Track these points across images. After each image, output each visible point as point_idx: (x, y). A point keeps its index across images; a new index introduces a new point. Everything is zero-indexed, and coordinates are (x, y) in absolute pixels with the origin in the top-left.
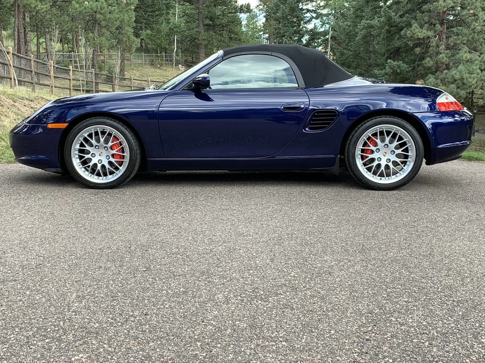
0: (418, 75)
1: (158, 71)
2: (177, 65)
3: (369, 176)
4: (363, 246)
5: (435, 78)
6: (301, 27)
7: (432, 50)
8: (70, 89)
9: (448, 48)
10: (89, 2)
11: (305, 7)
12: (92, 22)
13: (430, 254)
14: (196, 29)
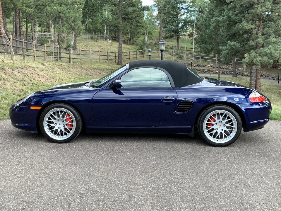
0: (245, 50)
1: (96, 43)
2: (107, 39)
3: (211, 139)
4: (204, 195)
5: (255, 53)
6: (178, 18)
7: (254, 36)
8: (45, 57)
9: (263, 34)
10: (56, 7)
11: (181, 6)
12: (58, 18)
13: (241, 203)
14: (118, 21)
